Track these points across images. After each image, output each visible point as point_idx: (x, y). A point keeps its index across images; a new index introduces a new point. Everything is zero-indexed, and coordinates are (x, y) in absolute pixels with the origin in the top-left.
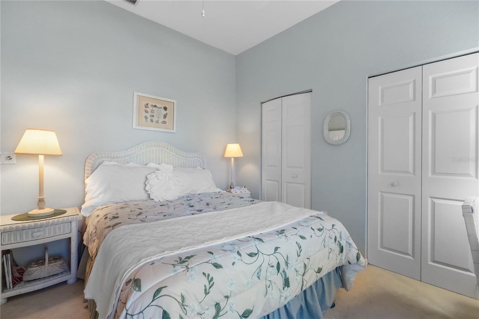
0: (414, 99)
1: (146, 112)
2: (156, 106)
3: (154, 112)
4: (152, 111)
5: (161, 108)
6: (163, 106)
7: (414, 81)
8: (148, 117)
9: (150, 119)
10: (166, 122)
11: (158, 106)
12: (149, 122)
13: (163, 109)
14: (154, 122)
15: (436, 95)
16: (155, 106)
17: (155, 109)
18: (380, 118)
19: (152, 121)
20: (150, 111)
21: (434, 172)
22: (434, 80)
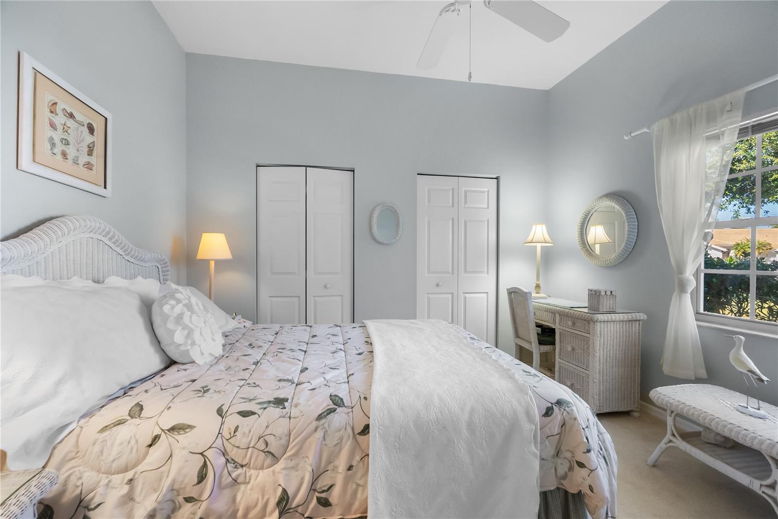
0: (453, 206)
1: (53, 126)
2: (74, 117)
3: (69, 131)
4: (66, 128)
5: (84, 125)
6: (86, 121)
7: (453, 189)
8: (56, 142)
9: (61, 148)
10: (92, 164)
11: (78, 116)
12: (59, 157)
13: (85, 130)
14: (70, 161)
15: (467, 205)
16: (71, 116)
17: (70, 123)
18: (427, 218)
19: (64, 155)
20: (60, 128)
21: (465, 271)
22: (466, 192)
